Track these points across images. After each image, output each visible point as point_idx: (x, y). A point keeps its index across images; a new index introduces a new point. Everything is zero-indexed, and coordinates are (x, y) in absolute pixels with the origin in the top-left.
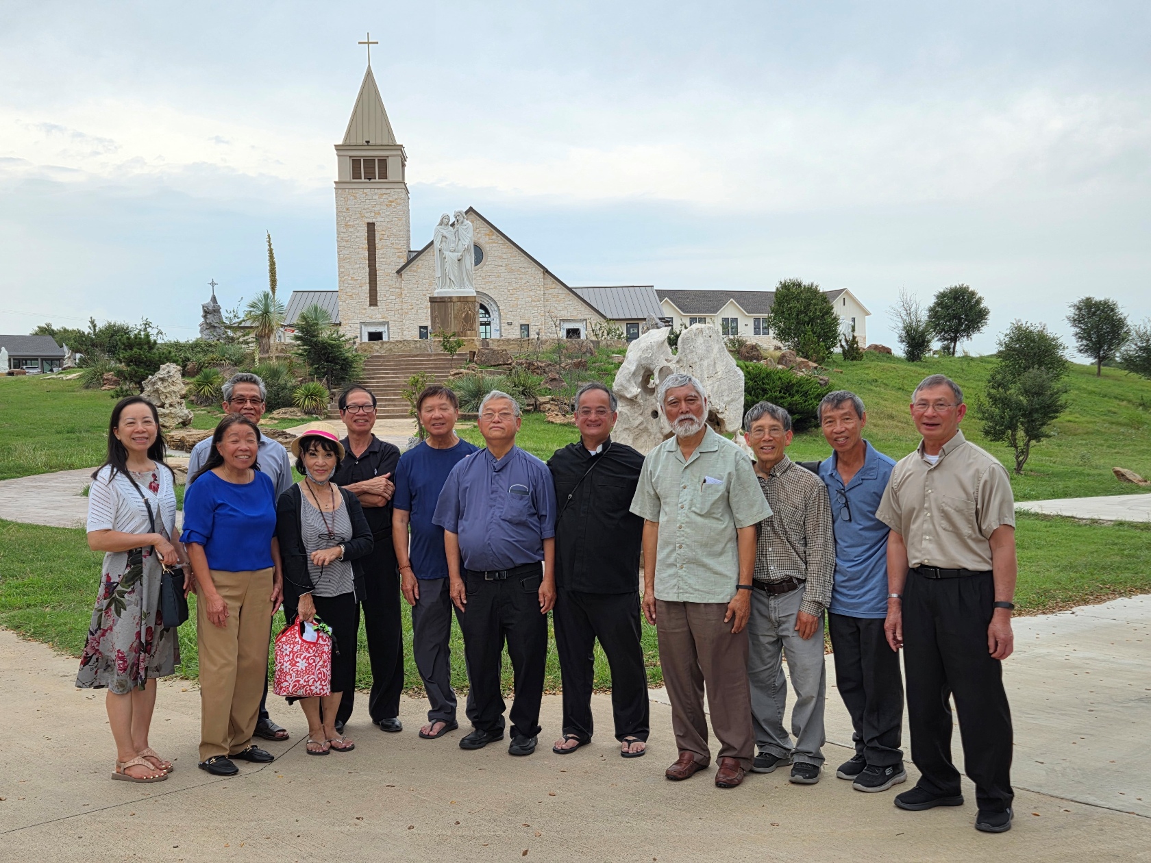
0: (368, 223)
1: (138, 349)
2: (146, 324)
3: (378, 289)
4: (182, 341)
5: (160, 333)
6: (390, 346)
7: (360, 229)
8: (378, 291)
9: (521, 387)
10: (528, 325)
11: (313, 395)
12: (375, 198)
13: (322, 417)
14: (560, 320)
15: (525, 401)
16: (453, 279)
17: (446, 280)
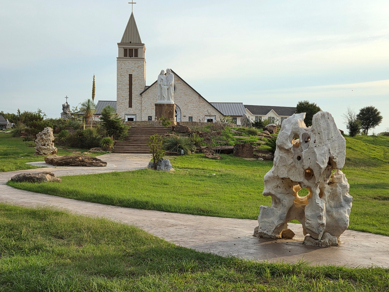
0: (129, 74)
1: (35, 121)
2: (39, 111)
3: (132, 101)
4: (54, 118)
5: (45, 115)
6: (139, 123)
7: (126, 76)
8: (132, 102)
9: (194, 142)
10: (192, 117)
11: (107, 142)
12: (133, 64)
13: (111, 152)
14: (205, 116)
15: (196, 148)
16: (165, 97)
17: (162, 97)
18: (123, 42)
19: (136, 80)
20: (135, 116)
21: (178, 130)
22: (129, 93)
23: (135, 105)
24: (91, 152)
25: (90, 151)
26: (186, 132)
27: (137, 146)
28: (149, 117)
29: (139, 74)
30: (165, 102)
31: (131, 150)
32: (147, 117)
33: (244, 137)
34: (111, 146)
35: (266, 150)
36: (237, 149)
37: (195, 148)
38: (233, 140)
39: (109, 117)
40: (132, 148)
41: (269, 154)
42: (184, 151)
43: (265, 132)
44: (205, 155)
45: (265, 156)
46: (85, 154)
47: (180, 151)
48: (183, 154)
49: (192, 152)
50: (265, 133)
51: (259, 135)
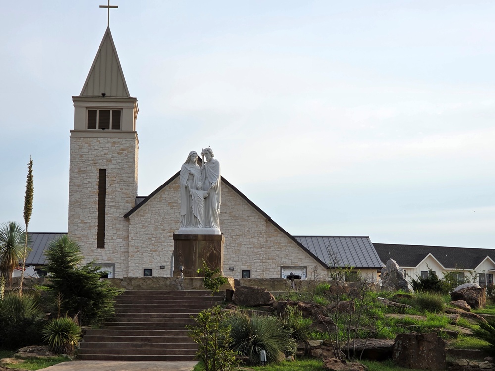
0: (100, 170)
3: (106, 232)
6: (140, 283)
7: (92, 174)
8: (106, 234)
9: (292, 330)
10: (250, 271)
11: (64, 331)
12: (108, 146)
13: (73, 357)
14: (281, 267)
15: (296, 345)
16: (199, 218)
17: (191, 218)
18: (85, 94)
19: (116, 182)
20: (112, 267)
21: (242, 298)
22: (97, 213)
23: (112, 241)
24: (22, 358)
25: (18, 354)
26: (263, 305)
27: (142, 340)
28: (145, 270)
29: (122, 168)
30: (199, 230)
31: (126, 352)
32: (139, 272)
33: (411, 316)
34: (75, 341)
35: (477, 350)
36: (404, 347)
37: (294, 346)
38: (388, 325)
39: (71, 264)
40: (127, 346)
41: (486, 362)
42: (266, 351)
43: (459, 304)
44: (322, 364)
45: (479, 366)
46: (7, 364)
47: (258, 355)
48: (264, 361)
49: (287, 357)
50: (460, 307)
51: (447, 312)
